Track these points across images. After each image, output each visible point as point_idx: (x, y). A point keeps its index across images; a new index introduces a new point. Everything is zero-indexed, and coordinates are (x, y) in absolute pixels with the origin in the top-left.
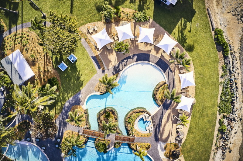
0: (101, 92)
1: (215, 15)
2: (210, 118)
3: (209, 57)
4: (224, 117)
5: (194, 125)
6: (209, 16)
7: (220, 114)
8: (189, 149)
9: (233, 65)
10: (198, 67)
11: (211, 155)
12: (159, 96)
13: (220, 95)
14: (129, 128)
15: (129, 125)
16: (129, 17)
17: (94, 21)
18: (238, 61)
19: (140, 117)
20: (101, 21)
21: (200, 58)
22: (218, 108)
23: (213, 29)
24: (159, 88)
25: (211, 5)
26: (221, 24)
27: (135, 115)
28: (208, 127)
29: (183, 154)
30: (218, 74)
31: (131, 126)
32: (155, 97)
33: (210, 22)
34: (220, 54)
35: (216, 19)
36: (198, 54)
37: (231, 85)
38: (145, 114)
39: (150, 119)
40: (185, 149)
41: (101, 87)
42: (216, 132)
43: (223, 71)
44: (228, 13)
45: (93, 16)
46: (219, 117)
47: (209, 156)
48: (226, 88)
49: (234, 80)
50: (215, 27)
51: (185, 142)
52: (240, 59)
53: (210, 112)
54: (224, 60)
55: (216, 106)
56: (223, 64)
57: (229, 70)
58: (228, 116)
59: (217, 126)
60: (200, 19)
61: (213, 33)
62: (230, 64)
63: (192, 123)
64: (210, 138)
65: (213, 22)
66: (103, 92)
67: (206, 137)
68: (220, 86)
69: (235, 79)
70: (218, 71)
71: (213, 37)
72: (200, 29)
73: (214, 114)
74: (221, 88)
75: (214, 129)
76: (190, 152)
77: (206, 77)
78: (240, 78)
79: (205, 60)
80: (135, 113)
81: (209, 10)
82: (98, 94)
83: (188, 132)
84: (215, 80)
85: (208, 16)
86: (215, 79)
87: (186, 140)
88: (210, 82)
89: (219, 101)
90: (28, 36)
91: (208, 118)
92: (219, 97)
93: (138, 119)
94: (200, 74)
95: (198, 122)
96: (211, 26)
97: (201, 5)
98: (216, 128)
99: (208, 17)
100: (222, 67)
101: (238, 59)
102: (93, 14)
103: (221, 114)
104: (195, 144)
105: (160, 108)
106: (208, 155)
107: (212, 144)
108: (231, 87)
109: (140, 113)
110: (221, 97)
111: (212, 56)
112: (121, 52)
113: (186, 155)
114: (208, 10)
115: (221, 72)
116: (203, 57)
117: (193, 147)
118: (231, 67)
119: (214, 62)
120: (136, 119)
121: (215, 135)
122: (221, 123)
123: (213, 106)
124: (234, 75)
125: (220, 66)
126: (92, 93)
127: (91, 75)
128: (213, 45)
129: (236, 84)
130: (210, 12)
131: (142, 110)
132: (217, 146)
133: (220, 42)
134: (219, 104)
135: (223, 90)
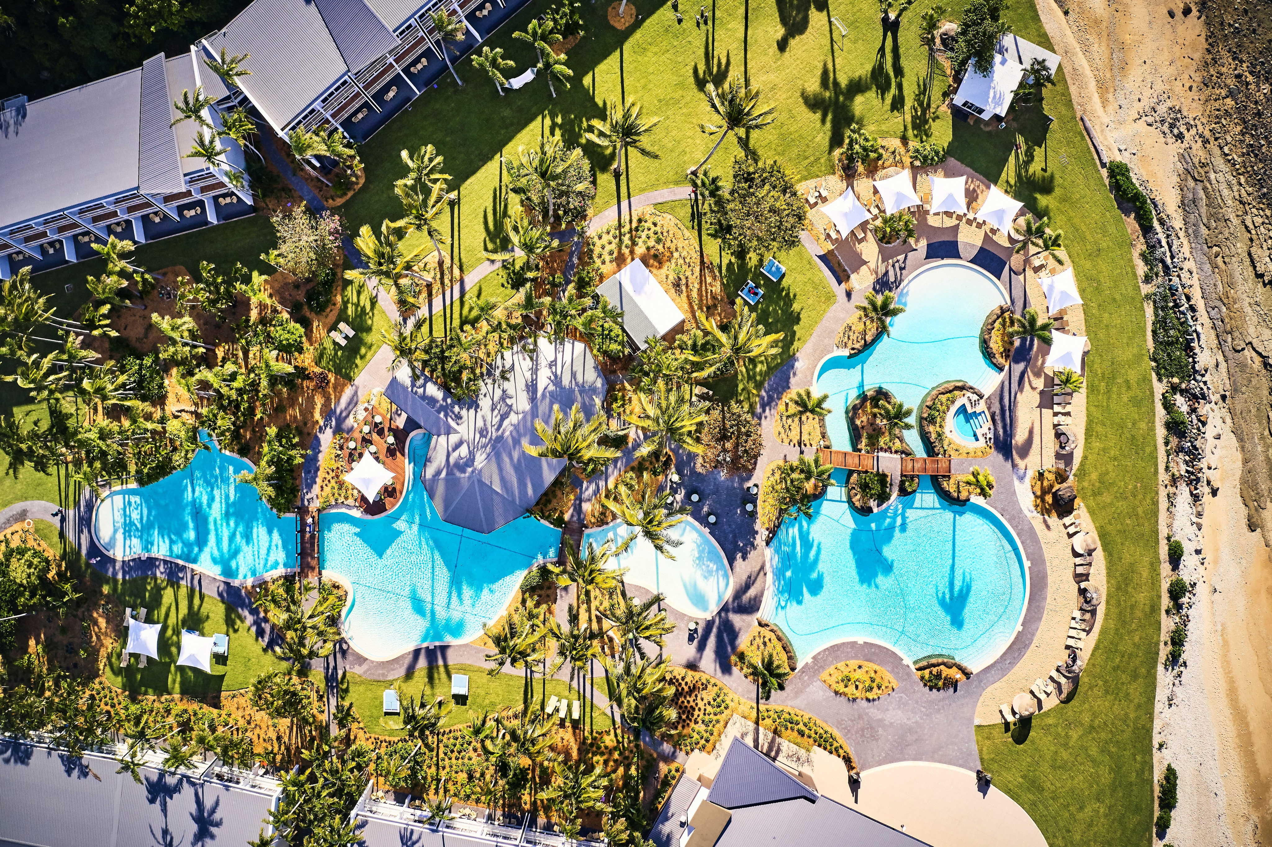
0: (853, 349)
1: (1102, 131)
2: (1136, 391)
3: (1105, 232)
4: (1174, 389)
5: (1097, 414)
6: (1089, 134)
7: (1160, 380)
8: (1097, 484)
9: (1170, 251)
10: (1083, 262)
11: (1160, 500)
12: (996, 345)
13: (1149, 328)
14: (933, 436)
15: (931, 428)
16: (898, 158)
17: (818, 176)
18: (1185, 241)
19: (958, 404)
20: (834, 173)
21: (1083, 239)
22: (1154, 364)
23: (1103, 165)
24: (994, 322)
25: (1088, 108)
26: (1120, 150)
27: (943, 398)
28: (1136, 417)
29: (1084, 499)
30: (1135, 275)
31: (938, 429)
32: (988, 347)
33: (1093, 149)
34: (1131, 223)
35: (1106, 139)
36: (1077, 230)
37: (1175, 301)
38: (969, 394)
39: (982, 406)
40: (1086, 484)
41: (851, 334)
42: (1161, 432)
43: (1146, 264)
44: (1135, 121)
45: (812, 164)
46: (1160, 388)
47: (1156, 503)
48: (1163, 309)
49: (1180, 289)
50: (1106, 160)
51: (1082, 464)
52: (1188, 235)
53: (1133, 376)
54: (1145, 238)
55: (1147, 359)
56: (1144, 248)
57: (1163, 261)
58: (1184, 386)
59: (1160, 412)
60: (1068, 144)
61: (1104, 172)
62: (1161, 247)
63: (1093, 409)
64: (1148, 450)
65: (1100, 148)
66: (857, 346)
67: (1137, 446)
68: (1145, 304)
69: (1183, 286)
70: (1133, 267)
71: (1107, 182)
72: (1070, 167)
73: (1146, 380)
74: (1149, 310)
75: (1154, 422)
76: (1100, 493)
77: (1107, 283)
78: (1195, 282)
79: (1096, 243)
80: (943, 393)
81: (1086, 119)
82: (846, 352)
83: (1086, 434)
84: (1130, 291)
85: (1085, 134)
86: (1130, 289)
87: (1085, 458)
88: (1118, 297)
89: (1150, 344)
90: (655, 225)
91: (1131, 393)
92: (1149, 334)
93: (954, 409)
94: (1090, 279)
95: (1108, 406)
96: (1096, 157)
97: (1063, 111)
98: (1157, 419)
99: (1087, 137)
100: (1143, 255)
101: (1181, 234)
102: (812, 159)
103: (1165, 381)
104: (1110, 468)
105: (1003, 374)
106: (1152, 499)
107: (1156, 465)
108: (1177, 306)
109: (956, 393)
110: (1154, 332)
111: (1112, 229)
112: (889, 243)
113: (1092, 503)
114: (1082, 119)
115: (1141, 269)
116: (1089, 237)
117: (1107, 477)
118: (1164, 253)
119: (1120, 246)
120: (948, 408)
121: (1160, 441)
122: (1168, 406)
123: (1138, 358)
124: (1179, 276)
125: (1136, 254)
126: (830, 352)
127: (824, 306)
128: (1109, 204)
129: (1188, 298)
130: (1088, 124)
131: (960, 384)
132: (1173, 475)
133: (1124, 192)
134: (1151, 351)
135: (1156, 315)
